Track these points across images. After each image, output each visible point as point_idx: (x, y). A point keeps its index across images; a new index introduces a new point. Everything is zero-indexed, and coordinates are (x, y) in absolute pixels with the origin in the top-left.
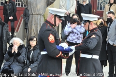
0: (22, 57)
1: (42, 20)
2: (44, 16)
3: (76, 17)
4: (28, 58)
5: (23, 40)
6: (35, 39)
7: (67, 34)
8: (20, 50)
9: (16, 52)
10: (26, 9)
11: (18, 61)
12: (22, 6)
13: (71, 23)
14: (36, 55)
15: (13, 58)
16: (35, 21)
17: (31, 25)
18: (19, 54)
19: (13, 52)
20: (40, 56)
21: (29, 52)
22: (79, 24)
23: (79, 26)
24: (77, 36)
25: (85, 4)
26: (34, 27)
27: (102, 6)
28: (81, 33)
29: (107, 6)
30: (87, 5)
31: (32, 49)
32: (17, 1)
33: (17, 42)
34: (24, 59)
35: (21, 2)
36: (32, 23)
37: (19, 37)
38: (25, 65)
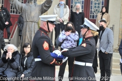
0: (16, 64)
1: (36, 28)
2: (38, 23)
3: (70, 25)
4: (22, 65)
5: (17, 46)
6: (29, 46)
7: (61, 41)
8: (14, 56)
9: (11, 58)
10: (21, 16)
11: (12, 67)
12: (16, 13)
13: (66, 31)
14: (30, 61)
15: (7, 64)
16: (29, 28)
17: (26, 32)
18: (13, 60)
19: (7, 58)
20: (34, 63)
21: (23, 59)
22: (73, 32)
23: (74, 34)
24: (71, 44)
25: (78, 13)
26: (28, 33)
27: (95, 15)
28: (75, 41)
29: (99, 15)
30: (80, 13)
31: (26, 55)
32: (11, 9)
33: (11, 48)
34: (18, 65)
35: (16, 9)
36: (26, 30)
37: (13, 44)
38: (18, 71)
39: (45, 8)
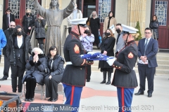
26: (51, 37)
31: (52, 58)
39: (67, 13)
